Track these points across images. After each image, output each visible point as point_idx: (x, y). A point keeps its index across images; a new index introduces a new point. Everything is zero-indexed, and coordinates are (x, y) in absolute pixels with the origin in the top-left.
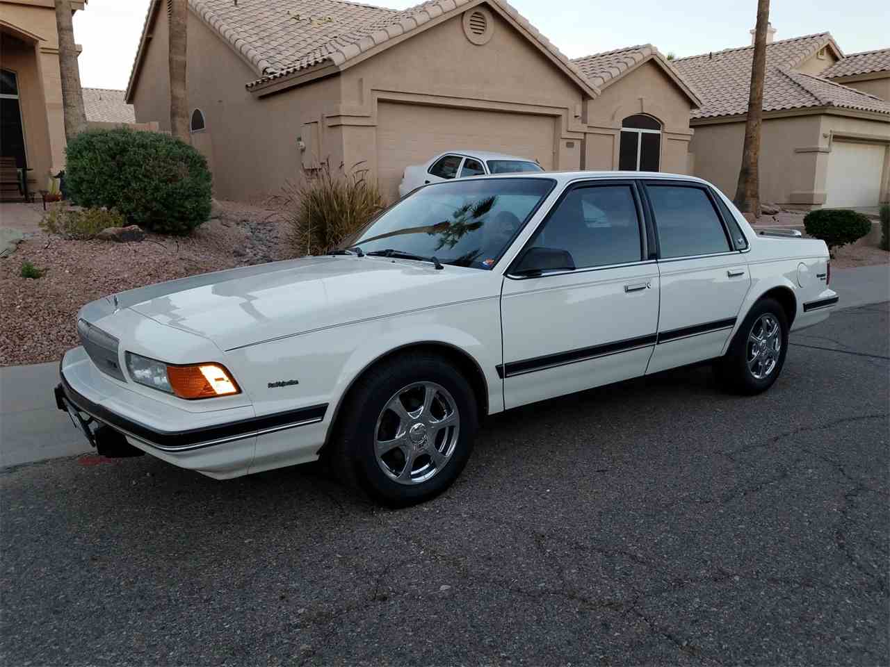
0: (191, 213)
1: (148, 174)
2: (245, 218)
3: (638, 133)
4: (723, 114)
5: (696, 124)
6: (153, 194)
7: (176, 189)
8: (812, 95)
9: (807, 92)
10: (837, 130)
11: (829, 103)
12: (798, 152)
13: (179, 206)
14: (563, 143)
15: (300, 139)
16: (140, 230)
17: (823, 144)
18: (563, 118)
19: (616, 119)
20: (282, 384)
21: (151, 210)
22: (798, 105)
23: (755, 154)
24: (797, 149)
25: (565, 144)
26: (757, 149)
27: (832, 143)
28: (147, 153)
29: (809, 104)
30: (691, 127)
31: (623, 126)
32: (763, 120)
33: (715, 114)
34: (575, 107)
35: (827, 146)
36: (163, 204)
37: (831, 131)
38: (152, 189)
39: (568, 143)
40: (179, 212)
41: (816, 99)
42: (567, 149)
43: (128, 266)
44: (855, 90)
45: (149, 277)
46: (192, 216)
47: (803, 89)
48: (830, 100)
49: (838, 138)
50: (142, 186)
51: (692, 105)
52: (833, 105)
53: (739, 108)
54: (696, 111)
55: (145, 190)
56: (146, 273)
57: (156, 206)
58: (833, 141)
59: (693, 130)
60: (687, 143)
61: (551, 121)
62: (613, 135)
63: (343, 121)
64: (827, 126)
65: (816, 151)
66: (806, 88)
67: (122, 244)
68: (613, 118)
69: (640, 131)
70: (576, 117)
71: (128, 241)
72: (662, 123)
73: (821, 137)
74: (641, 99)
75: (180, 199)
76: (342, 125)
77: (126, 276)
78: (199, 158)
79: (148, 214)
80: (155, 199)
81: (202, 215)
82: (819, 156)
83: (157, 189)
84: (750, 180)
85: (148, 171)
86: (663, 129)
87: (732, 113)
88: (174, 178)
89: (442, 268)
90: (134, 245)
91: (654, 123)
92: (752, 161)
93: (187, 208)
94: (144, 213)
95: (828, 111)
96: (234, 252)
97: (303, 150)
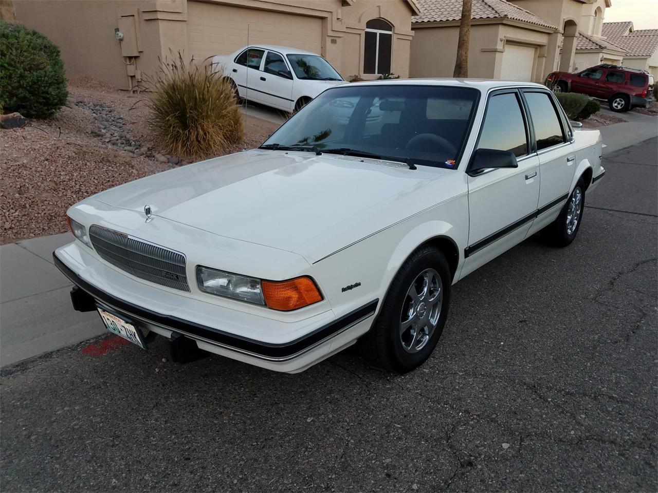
0: (54, 99)
1: (13, 63)
2: (80, 99)
3: (376, 33)
4: (432, 20)
5: (416, 27)
6: (19, 82)
7: (41, 77)
8: (493, 9)
9: (490, 6)
10: (508, 36)
11: (506, 15)
12: (484, 51)
13: (43, 93)
14: (329, 40)
15: (117, 30)
16: (22, 117)
17: (500, 46)
18: (329, 19)
19: (362, 22)
20: (350, 288)
21: (16, 96)
22: (484, 16)
23: (466, 53)
24: (482, 49)
25: (330, 41)
26: (467, 49)
27: (506, 46)
28: (9, 43)
29: (491, 16)
30: (412, 29)
31: (367, 28)
32: (472, 25)
33: (426, 20)
34: (337, 11)
35: (502, 48)
36: (30, 92)
37: (505, 37)
38: (18, 77)
39: (332, 40)
40: (44, 98)
41: (496, 12)
42: (332, 44)
43: (24, 152)
44: (517, 6)
45: (46, 162)
46: (56, 101)
47: (486, 4)
48: (506, 13)
49: (510, 42)
50: (8, 73)
51: (413, 13)
52: (508, 18)
53: (442, 16)
54: (417, 17)
55: (10, 77)
56: (43, 158)
57: (22, 92)
58: (506, 44)
59: (414, 31)
60: (409, 41)
61: (319, 22)
62: (360, 34)
63: (160, 16)
64: (504, 33)
65: (495, 51)
66: (489, 4)
67: (7, 130)
68: (359, 21)
69: (379, 32)
70: (338, 19)
71: (12, 127)
72: (394, 26)
73: (499, 40)
74: (379, 7)
75: (44, 87)
76: (158, 19)
77: (25, 161)
78: (55, 47)
79: (15, 99)
80: (21, 86)
81: (61, 101)
82: (498, 54)
83: (22, 76)
84: (462, 73)
85: (13, 60)
86: (394, 30)
87: (438, 20)
88: (37, 68)
89: (415, 168)
90: (19, 132)
91: (387, 25)
92: (464, 58)
93: (51, 94)
94: (10, 99)
95: (504, 22)
96: (92, 132)
97: (121, 40)
